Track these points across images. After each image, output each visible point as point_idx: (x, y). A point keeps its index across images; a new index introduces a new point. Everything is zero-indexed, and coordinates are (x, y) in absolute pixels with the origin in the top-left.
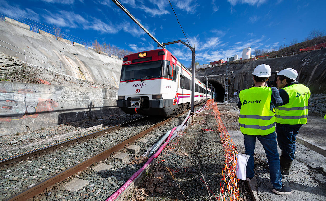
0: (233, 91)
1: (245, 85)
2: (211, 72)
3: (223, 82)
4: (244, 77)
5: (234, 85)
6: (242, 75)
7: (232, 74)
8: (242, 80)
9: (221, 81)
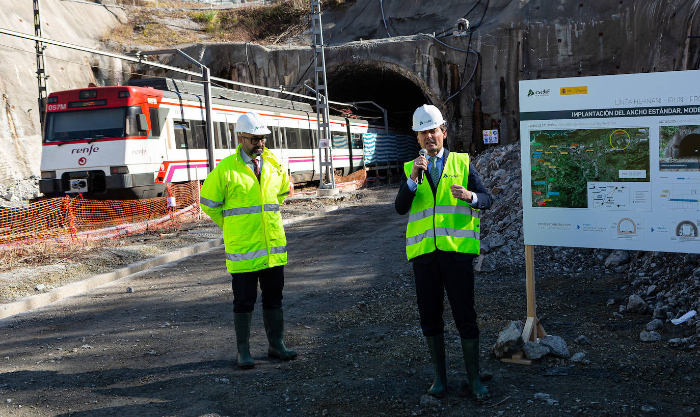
0: (478, 123)
2: (378, 23)
3: (426, 76)
4: (521, 52)
5: (478, 91)
6: (511, 39)
7: (464, 33)
8: (513, 67)
9: (419, 69)
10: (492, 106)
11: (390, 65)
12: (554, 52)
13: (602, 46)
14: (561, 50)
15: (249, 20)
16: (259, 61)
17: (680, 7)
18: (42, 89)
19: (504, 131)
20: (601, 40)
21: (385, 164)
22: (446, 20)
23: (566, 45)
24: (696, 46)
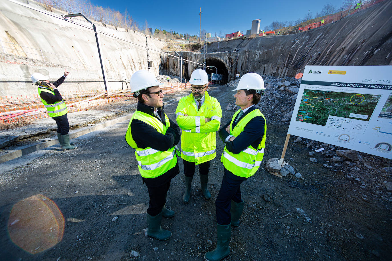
0: (236, 73)
1: (248, 66)
2: (217, 48)
3: (226, 61)
4: (247, 57)
5: (237, 66)
6: (245, 54)
7: (236, 52)
8: (245, 60)
9: (225, 60)
10: (239, 69)
11: (219, 58)
12: (255, 57)
13: (266, 57)
14: (256, 57)
15: (191, 46)
16: (192, 56)
17: (288, 48)
18: (148, 59)
19: (241, 75)
20: (266, 55)
21: (215, 80)
22: (232, 49)
23: (258, 56)
24: (290, 58)
